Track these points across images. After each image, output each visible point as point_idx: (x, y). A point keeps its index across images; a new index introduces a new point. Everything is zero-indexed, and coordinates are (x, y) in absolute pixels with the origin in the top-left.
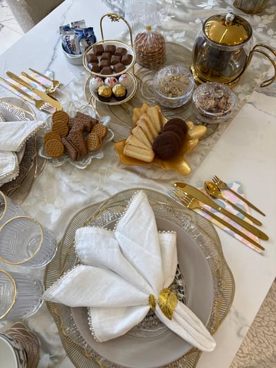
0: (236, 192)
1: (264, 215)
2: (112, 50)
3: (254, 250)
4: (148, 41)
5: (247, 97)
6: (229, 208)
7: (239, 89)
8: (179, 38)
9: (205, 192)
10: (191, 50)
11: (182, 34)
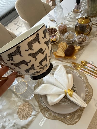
0: (91, 64)
4: (62, 27)
5: (93, 38)
6: (89, 68)
7: (90, 37)
8: (71, 26)
9: (81, 65)
10: (74, 28)
11: (72, 25)
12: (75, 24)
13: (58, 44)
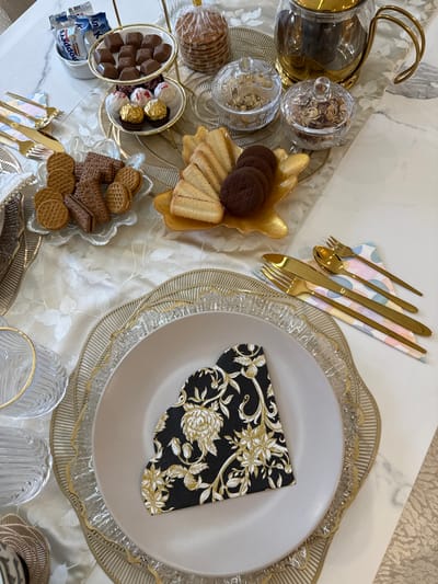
0: (369, 259)
1: (421, 295)
2: (137, 41)
3: (407, 354)
4: (198, 26)
5: (374, 103)
6: (358, 288)
7: (359, 90)
8: (252, 20)
9: (315, 266)
10: (272, 36)
11: (257, 13)
12: (278, 10)
13: (177, 140)
